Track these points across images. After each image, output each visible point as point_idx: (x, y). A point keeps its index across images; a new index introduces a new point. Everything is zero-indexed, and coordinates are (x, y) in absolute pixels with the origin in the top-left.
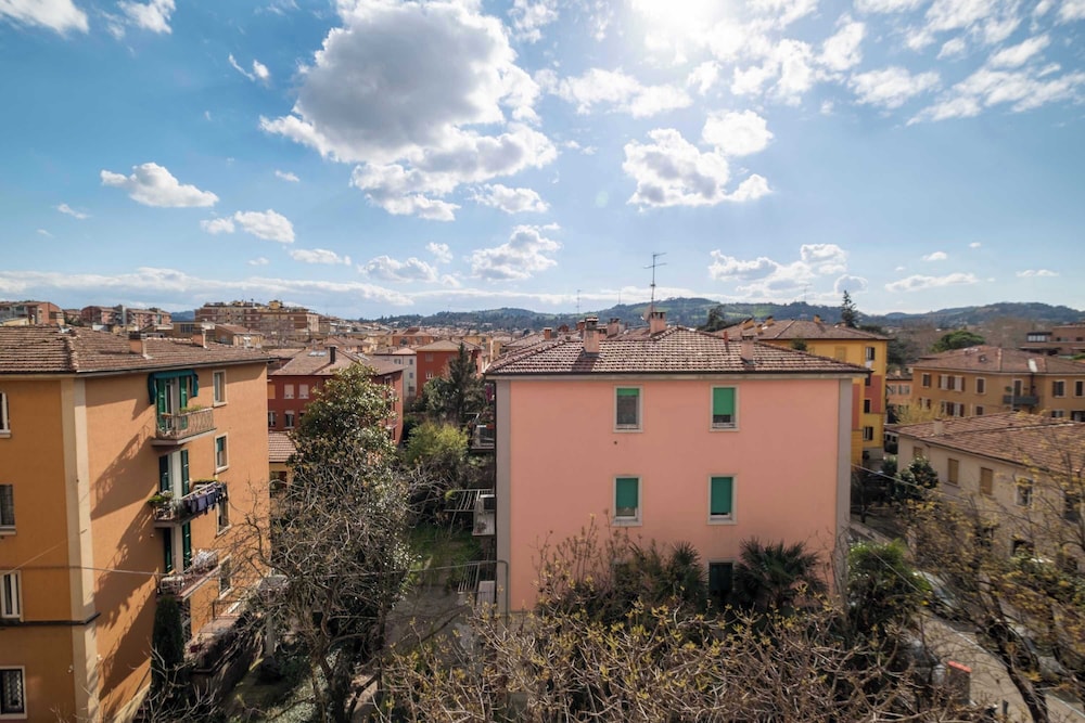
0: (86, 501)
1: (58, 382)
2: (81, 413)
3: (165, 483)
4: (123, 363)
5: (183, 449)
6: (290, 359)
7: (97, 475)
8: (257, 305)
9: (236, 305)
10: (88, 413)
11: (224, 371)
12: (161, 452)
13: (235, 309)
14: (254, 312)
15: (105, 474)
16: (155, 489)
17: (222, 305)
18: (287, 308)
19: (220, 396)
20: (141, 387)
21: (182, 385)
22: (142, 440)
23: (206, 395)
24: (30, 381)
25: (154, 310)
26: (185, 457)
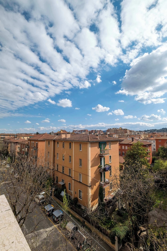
0: (90, 165)
1: (87, 143)
2: (90, 148)
3: (101, 164)
4: (95, 140)
5: (104, 157)
6: (123, 140)
7: (92, 160)
8: (117, 129)
9: (113, 129)
11: (111, 142)
12: (101, 157)
13: (113, 130)
14: (116, 130)
15: (93, 160)
16: (100, 164)
17: (111, 129)
18: (123, 129)
19: (110, 147)
20: (98, 144)
21: (104, 145)
22: (98, 154)
23: (107, 147)
24: (84, 143)
25: (100, 130)
26: (104, 158)
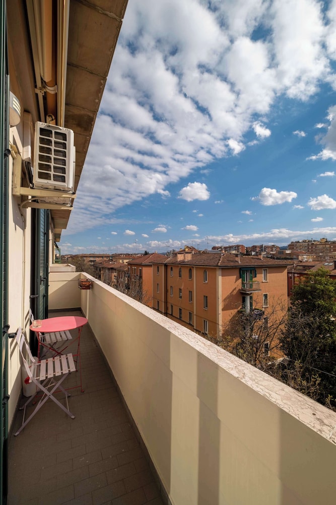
0: (221, 306)
1: (215, 269)
2: (220, 278)
3: (244, 307)
4: (232, 264)
5: (251, 295)
7: (224, 298)
8: (314, 241)
9: (305, 241)
10: (222, 279)
11: (267, 269)
12: (243, 295)
13: (304, 243)
14: (313, 244)
15: (226, 298)
16: (241, 307)
17: (298, 242)
18: (330, 242)
19: (265, 278)
20: (237, 272)
21: (251, 273)
22: (237, 290)
23: (260, 277)
24: (209, 268)
26: (251, 298)
